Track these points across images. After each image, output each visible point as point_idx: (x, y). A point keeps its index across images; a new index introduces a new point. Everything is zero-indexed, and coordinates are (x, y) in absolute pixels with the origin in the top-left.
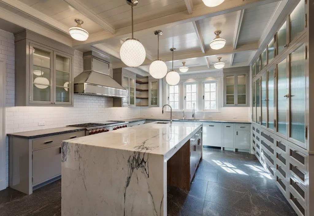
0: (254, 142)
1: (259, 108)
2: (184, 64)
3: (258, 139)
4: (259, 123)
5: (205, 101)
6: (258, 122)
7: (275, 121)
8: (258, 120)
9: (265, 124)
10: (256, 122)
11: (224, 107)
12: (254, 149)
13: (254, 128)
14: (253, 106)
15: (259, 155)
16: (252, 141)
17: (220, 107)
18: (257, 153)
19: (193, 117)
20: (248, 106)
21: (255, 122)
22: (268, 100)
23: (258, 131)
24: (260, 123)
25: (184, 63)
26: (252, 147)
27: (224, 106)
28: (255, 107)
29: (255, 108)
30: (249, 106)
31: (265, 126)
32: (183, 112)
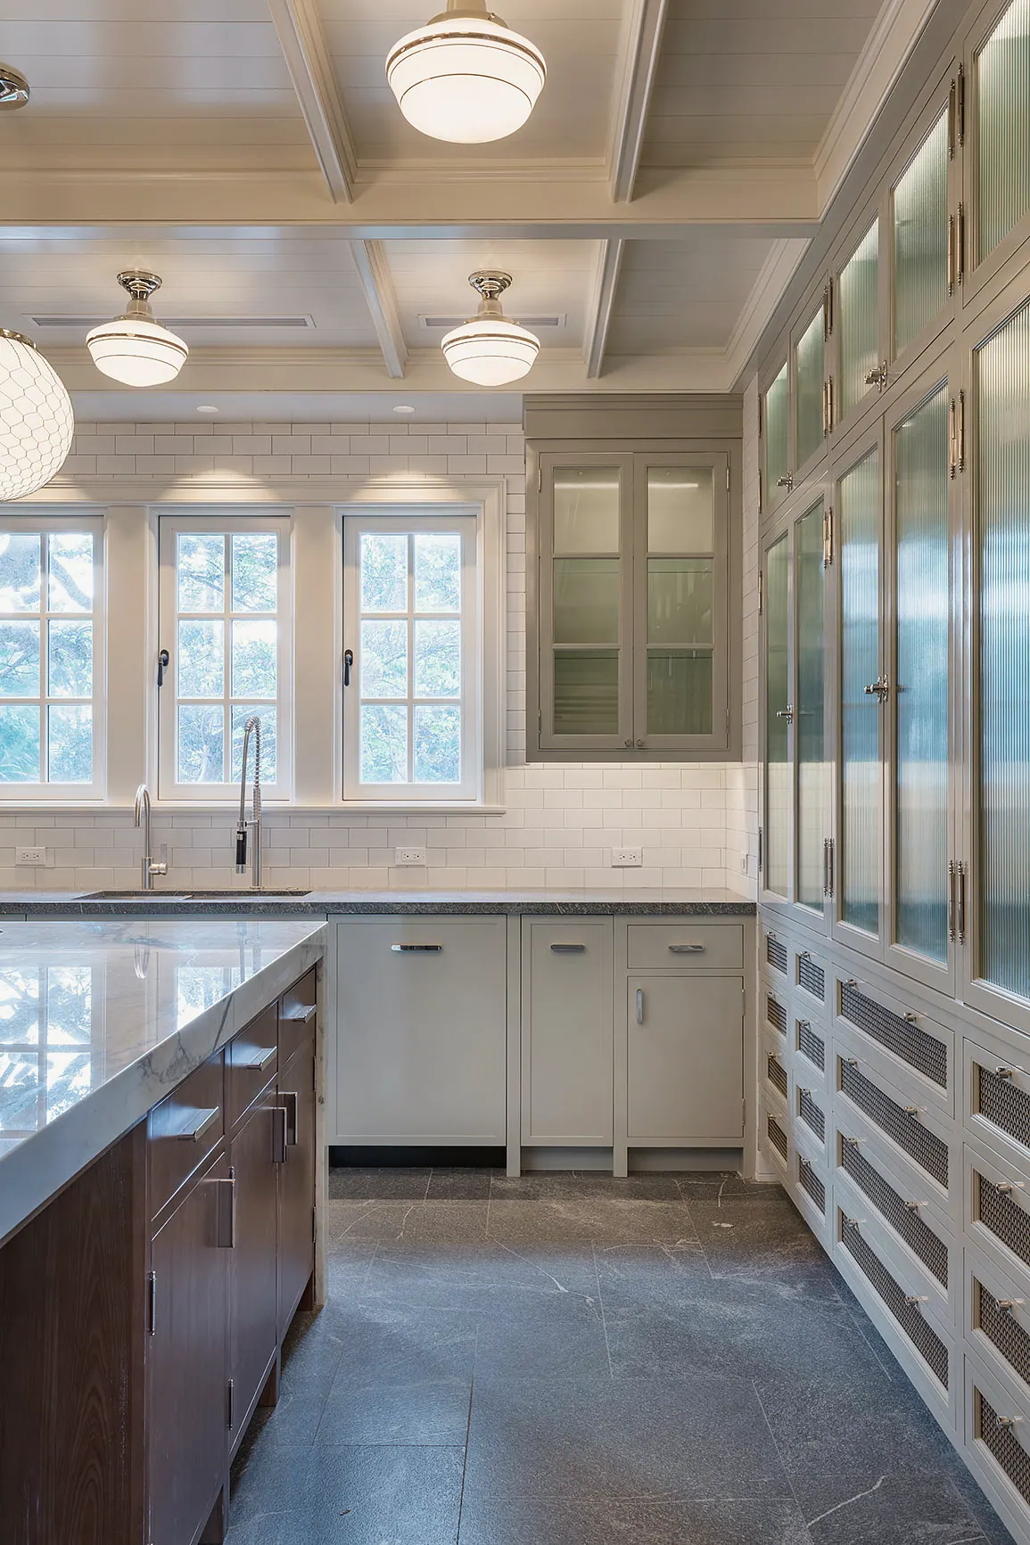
0: (777, 1073)
1: (819, 775)
2: (140, 296)
3: (811, 1044)
4: (818, 906)
5: (357, 702)
6: (807, 895)
7: (958, 878)
8: (814, 876)
9: (873, 908)
10: (798, 898)
11: (531, 758)
12: (777, 1134)
13: (774, 952)
14: (770, 753)
15: (817, 1190)
16: (758, 1067)
17: (495, 760)
18: (807, 1175)
19: (241, 859)
20: (731, 751)
21: (783, 892)
22: (898, 689)
23: (810, 975)
24: (830, 901)
25: (138, 288)
26: (758, 1124)
27: (538, 752)
28: (790, 765)
29: (782, 771)
30: (739, 758)
31: (874, 927)
32: (146, 816)
